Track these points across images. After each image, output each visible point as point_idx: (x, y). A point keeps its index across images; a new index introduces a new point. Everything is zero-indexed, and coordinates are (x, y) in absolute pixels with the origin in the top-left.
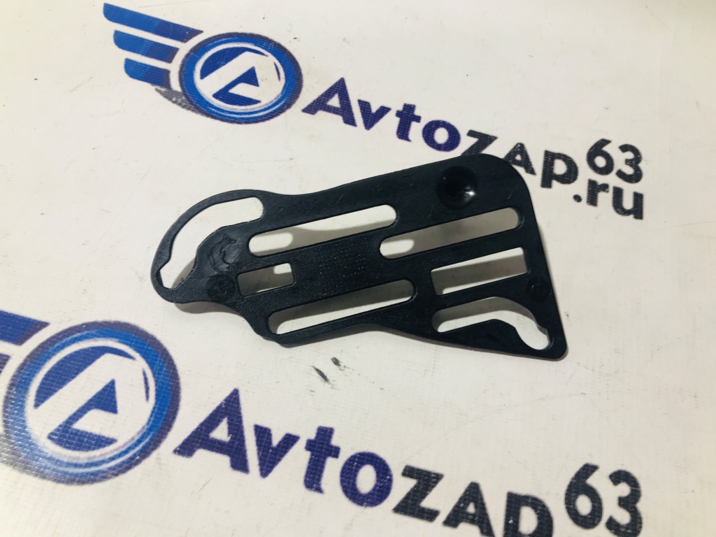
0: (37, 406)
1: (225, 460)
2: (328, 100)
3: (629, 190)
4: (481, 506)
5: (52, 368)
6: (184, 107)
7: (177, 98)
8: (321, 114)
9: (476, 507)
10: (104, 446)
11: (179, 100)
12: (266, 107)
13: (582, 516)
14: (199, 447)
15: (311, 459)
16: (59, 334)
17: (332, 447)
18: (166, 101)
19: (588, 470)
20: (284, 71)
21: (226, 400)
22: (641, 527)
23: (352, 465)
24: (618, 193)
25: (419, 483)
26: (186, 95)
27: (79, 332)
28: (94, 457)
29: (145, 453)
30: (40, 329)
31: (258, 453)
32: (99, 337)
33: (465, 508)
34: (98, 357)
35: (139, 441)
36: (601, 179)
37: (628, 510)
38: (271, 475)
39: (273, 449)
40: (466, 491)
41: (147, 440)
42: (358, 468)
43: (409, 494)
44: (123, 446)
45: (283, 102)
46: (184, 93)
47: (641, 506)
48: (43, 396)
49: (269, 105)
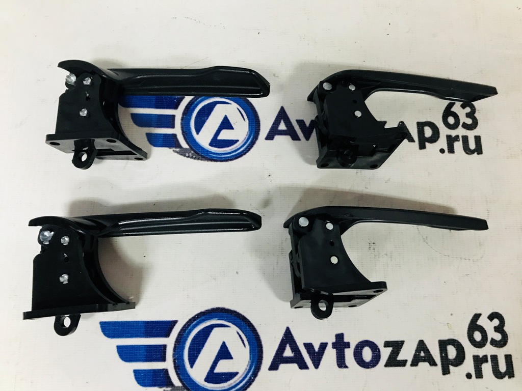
0: (192, 367)
1: (295, 366)
2: (278, 126)
3: (471, 134)
4: (427, 351)
5: (190, 344)
6: (195, 159)
7: (188, 153)
8: (277, 137)
9: (424, 353)
10: (234, 377)
11: (190, 154)
12: (243, 143)
13: (478, 342)
14: (280, 364)
15: (337, 352)
16: (185, 325)
17: (345, 343)
18: (182, 157)
19: (477, 317)
20: (245, 112)
21: (284, 335)
22: (508, 339)
23: (358, 349)
24: (465, 139)
25: (393, 349)
26: (193, 150)
27: (195, 320)
28: (231, 384)
29: (255, 375)
30: (174, 325)
31: (310, 358)
32: (207, 320)
33: (419, 355)
34: (211, 331)
35: (250, 370)
36: (453, 133)
37: (500, 333)
38: (320, 367)
39: (317, 353)
40: (418, 345)
41: (253, 368)
42: (362, 350)
43: (390, 356)
44: (243, 375)
45: (252, 136)
46: (191, 148)
47: (505, 328)
48: (192, 361)
49: (245, 141)
